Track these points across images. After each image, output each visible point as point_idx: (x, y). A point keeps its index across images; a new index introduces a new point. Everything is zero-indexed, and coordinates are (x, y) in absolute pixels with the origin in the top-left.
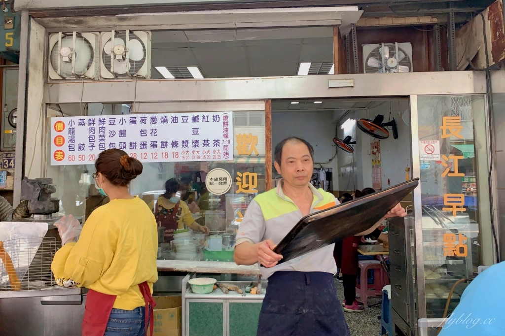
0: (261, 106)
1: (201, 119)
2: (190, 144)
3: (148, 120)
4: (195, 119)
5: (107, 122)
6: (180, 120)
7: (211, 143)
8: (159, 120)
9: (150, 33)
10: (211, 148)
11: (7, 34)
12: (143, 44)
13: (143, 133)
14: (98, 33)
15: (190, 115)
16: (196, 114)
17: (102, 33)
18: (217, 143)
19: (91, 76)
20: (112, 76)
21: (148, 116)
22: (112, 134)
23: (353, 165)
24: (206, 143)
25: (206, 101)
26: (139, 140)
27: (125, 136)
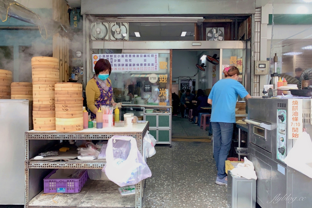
0: (169, 52)
1: (147, 56)
2: (143, 65)
3: (128, 56)
4: (145, 56)
5: (113, 56)
6: (140, 56)
7: (151, 64)
8: (132, 56)
9: (128, 23)
10: (151, 66)
11: (75, 22)
12: (126, 27)
13: (126, 60)
14: (109, 23)
15: (143, 55)
16: (145, 54)
17: (110, 23)
18: (153, 65)
19: (107, 39)
20: (115, 39)
21: (128, 54)
22: (115, 61)
23: (205, 77)
24: (149, 65)
25: (148, 49)
26: (125, 63)
27: (120, 61)
